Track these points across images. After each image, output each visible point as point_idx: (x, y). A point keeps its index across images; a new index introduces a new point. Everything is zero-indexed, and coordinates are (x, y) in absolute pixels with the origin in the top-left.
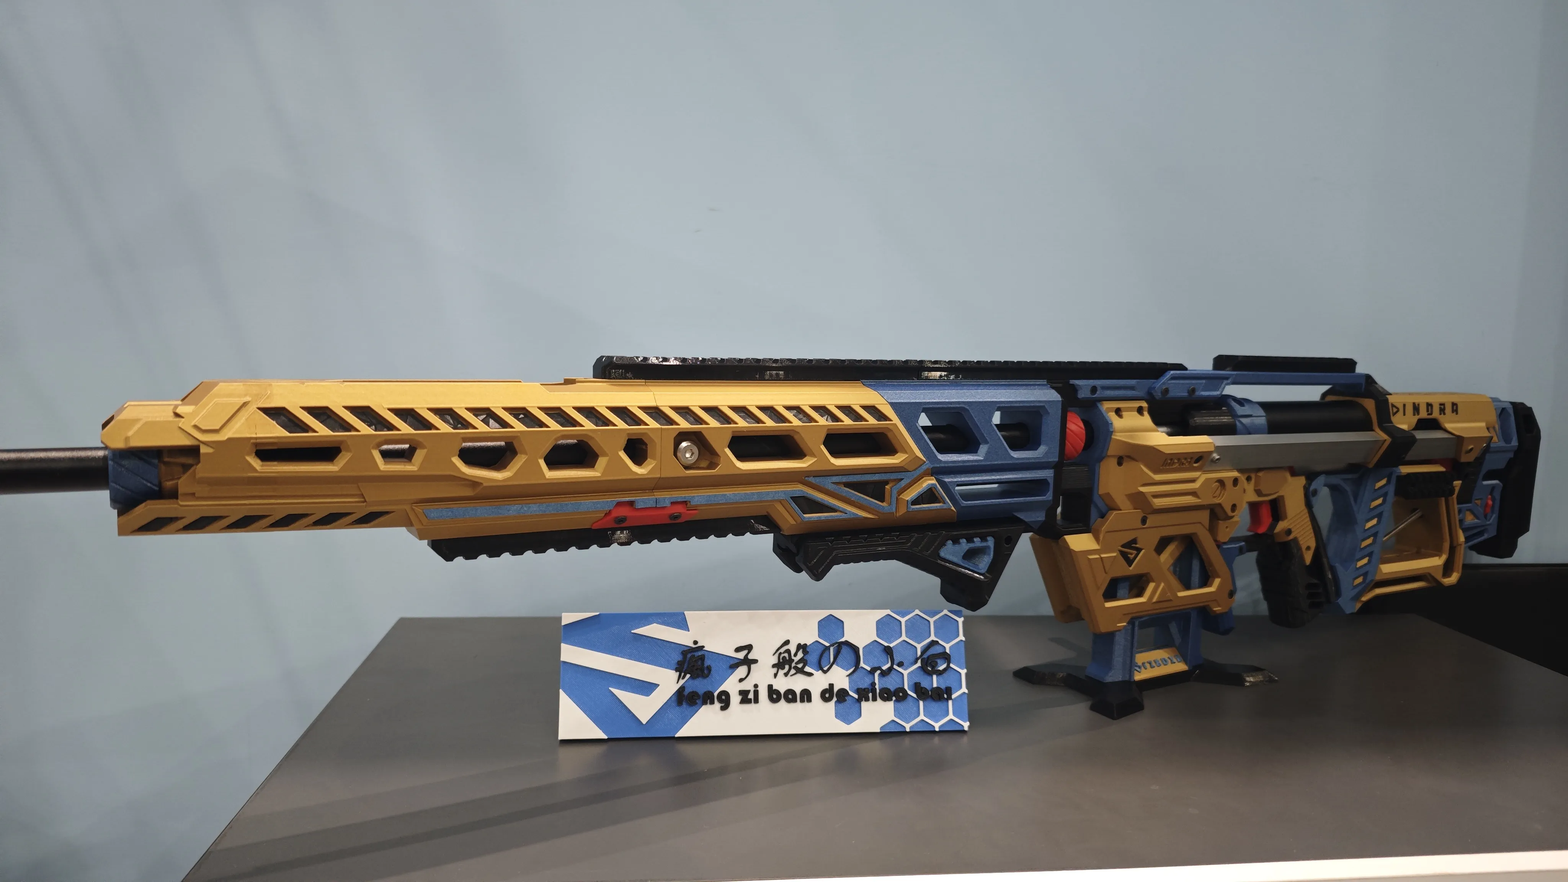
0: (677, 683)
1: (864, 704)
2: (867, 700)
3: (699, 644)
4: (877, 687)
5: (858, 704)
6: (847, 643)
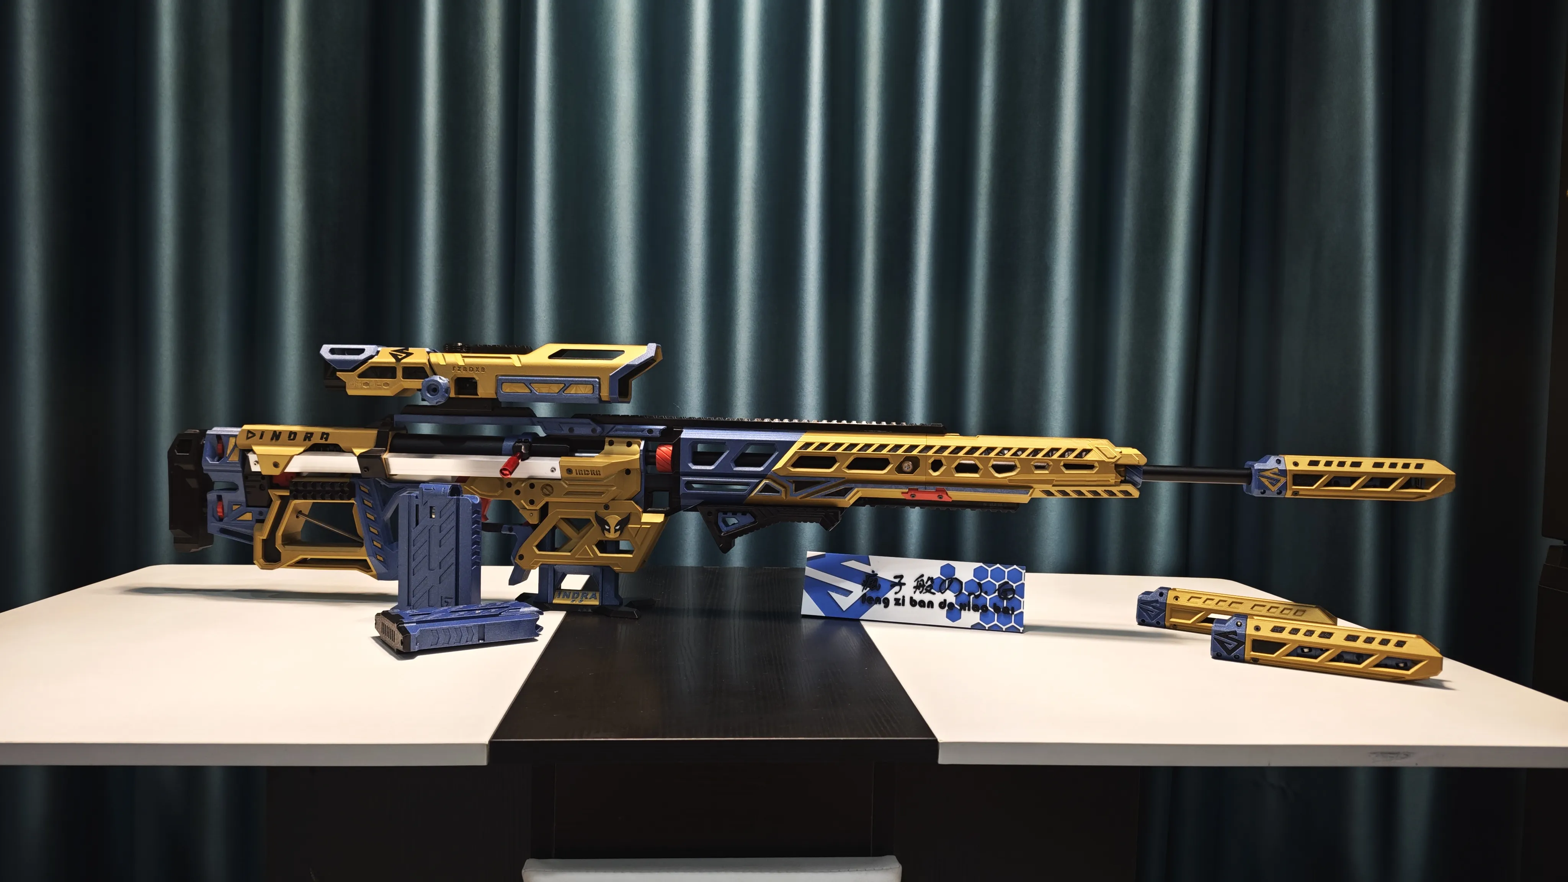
0: (862, 591)
1: (963, 612)
2: (965, 610)
3: (876, 573)
4: (971, 603)
5: (960, 611)
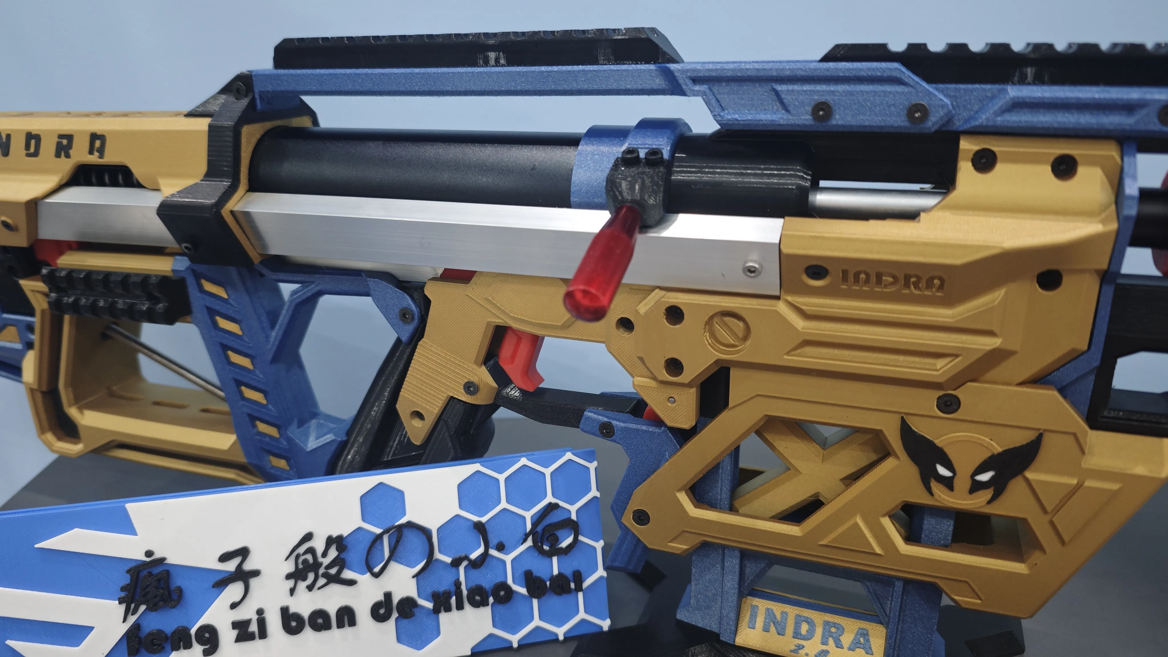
0: (125, 620)
1: (443, 617)
2: (448, 609)
3: (157, 555)
4: (463, 587)
5: (433, 616)
6: (410, 525)
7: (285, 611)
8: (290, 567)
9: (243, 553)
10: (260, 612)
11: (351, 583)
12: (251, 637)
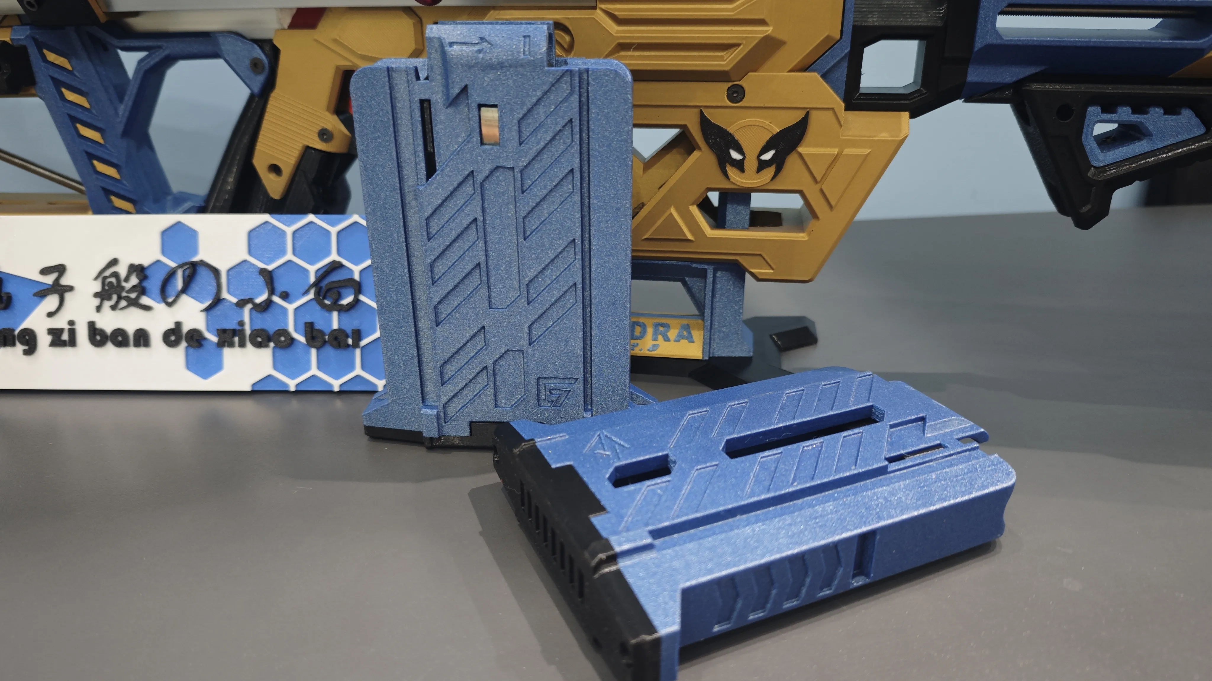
1: (228, 353)
2: (231, 345)
4: (247, 327)
6: (202, 263)
7: (92, 326)
8: (97, 287)
9: (60, 269)
10: (71, 323)
11: (147, 308)
12: (63, 344)
